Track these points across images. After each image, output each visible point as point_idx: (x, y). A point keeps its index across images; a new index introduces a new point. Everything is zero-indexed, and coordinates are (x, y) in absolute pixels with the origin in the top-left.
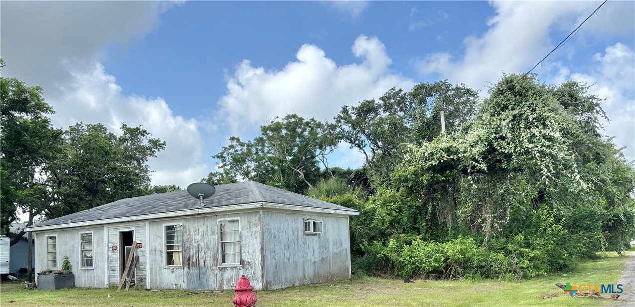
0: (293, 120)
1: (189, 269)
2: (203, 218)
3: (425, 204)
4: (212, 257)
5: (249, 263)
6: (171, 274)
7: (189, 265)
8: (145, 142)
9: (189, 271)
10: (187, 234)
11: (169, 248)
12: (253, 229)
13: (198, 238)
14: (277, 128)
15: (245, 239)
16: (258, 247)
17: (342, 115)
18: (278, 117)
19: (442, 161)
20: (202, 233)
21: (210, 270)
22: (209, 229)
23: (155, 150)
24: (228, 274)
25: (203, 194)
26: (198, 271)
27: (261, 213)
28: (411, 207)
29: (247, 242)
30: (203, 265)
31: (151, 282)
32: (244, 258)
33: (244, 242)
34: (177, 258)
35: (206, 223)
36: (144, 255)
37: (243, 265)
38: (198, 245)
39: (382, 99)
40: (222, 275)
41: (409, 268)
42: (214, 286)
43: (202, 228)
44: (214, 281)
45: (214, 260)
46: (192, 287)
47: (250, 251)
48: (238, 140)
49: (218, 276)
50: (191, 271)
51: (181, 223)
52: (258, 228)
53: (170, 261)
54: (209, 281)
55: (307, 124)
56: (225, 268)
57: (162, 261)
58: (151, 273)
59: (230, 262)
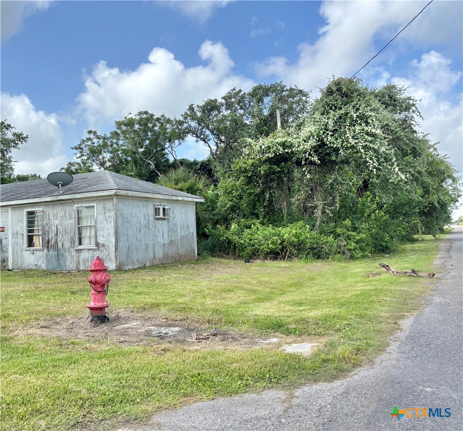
0: (145, 116)
1: (48, 250)
2: (62, 204)
3: (263, 192)
4: (69, 240)
5: (103, 245)
6: (31, 255)
7: (48, 247)
8: (9, 135)
9: (48, 253)
10: (47, 219)
11: (29, 231)
12: (108, 214)
13: (57, 222)
14: (130, 123)
15: (100, 224)
16: (112, 231)
17: (188, 112)
18: (131, 113)
19: (278, 154)
20: (61, 218)
21: (67, 251)
22: (67, 214)
23: (19, 142)
24: (84, 255)
25: (62, 183)
26: (56, 253)
27: (115, 199)
28: (250, 194)
29: (102, 226)
30: (61, 248)
31: (13, 263)
32: (98, 241)
33: (99, 226)
34: (37, 241)
35: (64, 208)
36: (6, 238)
37: (98, 247)
38: (57, 228)
39: (224, 98)
40: (78, 257)
41: (249, 250)
42: (71, 267)
43: (61, 213)
44: (71, 262)
45: (71, 243)
46: (50, 267)
47: (105, 234)
48: (95, 133)
49: (75, 257)
50: (50, 253)
51: (41, 209)
52: (112, 214)
53: (30, 243)
54: (66, 262)
55: (158, 119)
56: (81, 250)
57: (23, 244)
58: (13, 254)
59: (86, 244)
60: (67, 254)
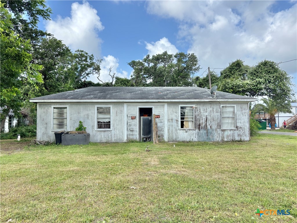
1: (199, 130)
4: (216, 124)
5: (241, 128)
6: (185, 133)
7: (199, 128)
10: (198, 112)
11: (182, 119)
12: (243, 111)
16: (246, 120)
20: (210, 112)
21: (215, 131)
22: (215, 110)
24: (226, 133)
26: (206, 131)
27: (248, 104)
29: (240, 117)
30: (210, 129)
31: (168, 138)
36: (161, 122)
37: (237, 129)
38: (206, 118)
40: (223, 134)
42: (217, 139)
45: (218, 126)
46: (201, 140)
47: (242, 122)
49: (220, 134)
50: (201, 131)
51: (194, 106)
52: (247, 111)
54: (214, 137)
56: (225, 130)
57: (178, 126)
58: (168, 132)
60: (215, 132)
